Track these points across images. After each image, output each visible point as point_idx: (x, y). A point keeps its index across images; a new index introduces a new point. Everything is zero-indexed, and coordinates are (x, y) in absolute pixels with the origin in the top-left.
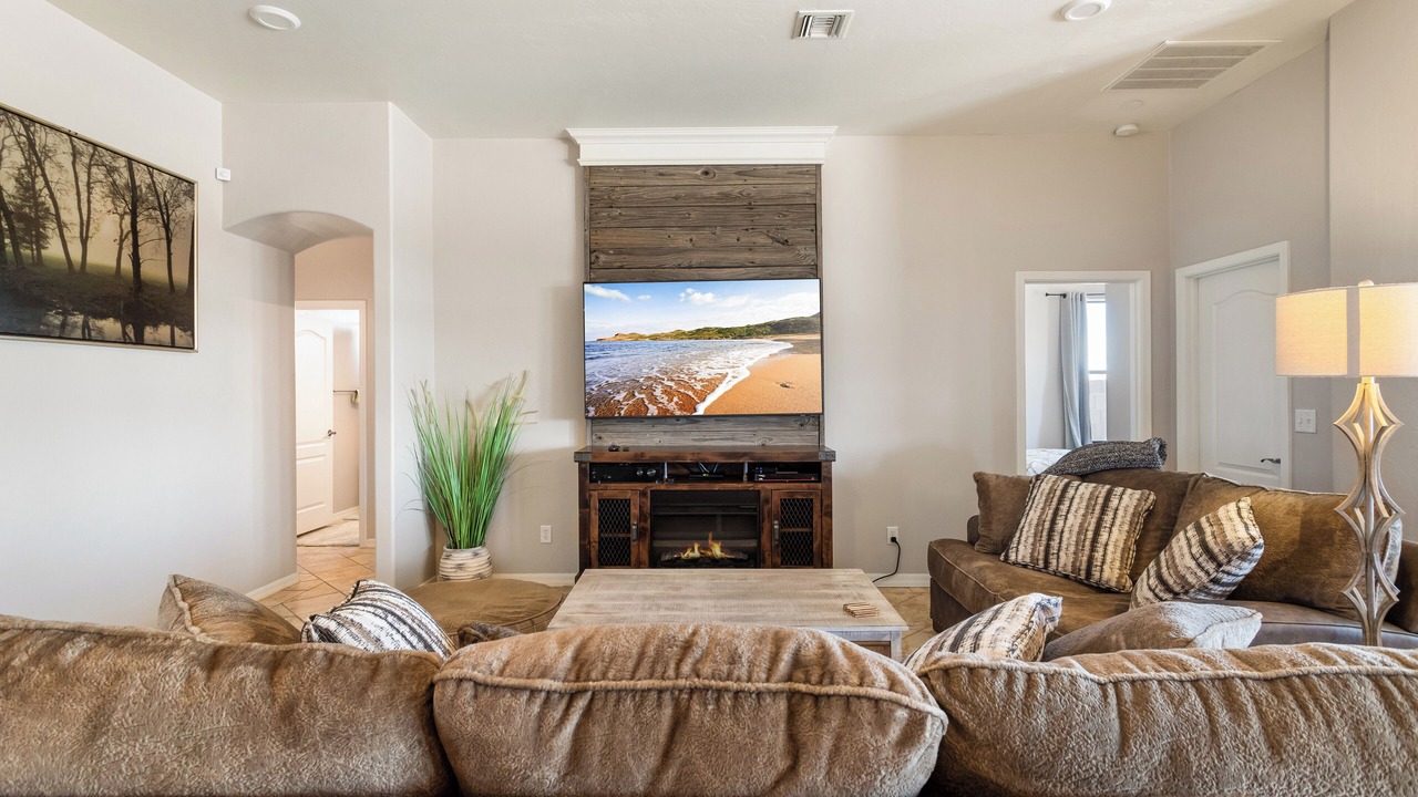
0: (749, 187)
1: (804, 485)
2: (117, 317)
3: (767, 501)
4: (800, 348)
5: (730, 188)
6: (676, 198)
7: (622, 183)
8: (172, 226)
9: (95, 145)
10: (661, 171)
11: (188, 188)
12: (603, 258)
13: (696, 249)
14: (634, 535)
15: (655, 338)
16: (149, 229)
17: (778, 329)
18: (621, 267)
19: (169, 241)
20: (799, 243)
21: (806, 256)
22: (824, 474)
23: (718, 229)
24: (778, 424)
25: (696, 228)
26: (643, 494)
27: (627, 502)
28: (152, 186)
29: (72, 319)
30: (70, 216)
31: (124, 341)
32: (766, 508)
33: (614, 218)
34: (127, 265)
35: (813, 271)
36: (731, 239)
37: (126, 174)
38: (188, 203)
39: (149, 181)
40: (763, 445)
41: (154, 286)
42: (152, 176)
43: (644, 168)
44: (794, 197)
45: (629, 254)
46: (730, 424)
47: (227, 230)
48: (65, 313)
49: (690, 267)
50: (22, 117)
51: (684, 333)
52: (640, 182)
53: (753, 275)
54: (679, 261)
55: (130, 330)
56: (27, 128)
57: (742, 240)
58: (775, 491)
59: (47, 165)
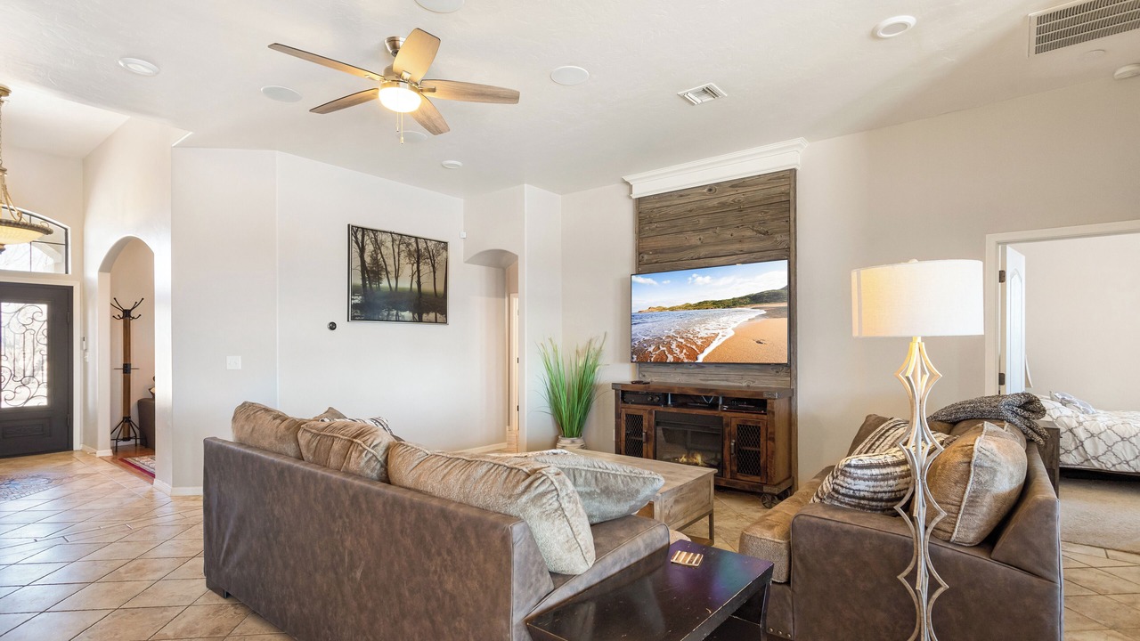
0: (739, 196)
1: (754, 415)
2: (410, 311)
3: (727, 425)
4: (772, 314)
5: (726, 198)
6: (690, 211)
7: (657, 205)
8: (436, 265)
9: (401, 235)
10: (681, 194)
11: (444, 245)
12: (646, 257)
13: (703, 244)
14: (644, 439)
15: (672, 309)
16: (425, 268)
17: (755, 299)
18: (656, 262)
19: (434, 273)
20: (776, 233)
21: (781, 242)
22: (768, 408)
23: (718, 230)
24: (760, 371)
25: (703, 230)
26: (650, 413)
27: (641, 417)
28: (427, 248)
29: (392, 312)
30: (391, 269)
31: (414, 321)
32: (727, 430)
33: (653, 230)
34: (415, 286)
35: (787, 252)
36: (727, 235)
37: (415, 245)
38: (445, 252)
39: (425, 246)
40: (748, 386)
41: (427, 294)
42: (426, 243)
43: (670, 194)
44: (773, 197)
45: (660, 253)
46: (725, 369)
47: (466, 262)
48: (389, 310)
49: (699, 258)
50: (372, 230)
51: (691, 305)
52: (668, 203)
53: (742, 260)
54: (692, 255)
55: (416, 316)
56: (374, 234)
57: (734, 235)
58: (734, 419)
59: (382, 248)
